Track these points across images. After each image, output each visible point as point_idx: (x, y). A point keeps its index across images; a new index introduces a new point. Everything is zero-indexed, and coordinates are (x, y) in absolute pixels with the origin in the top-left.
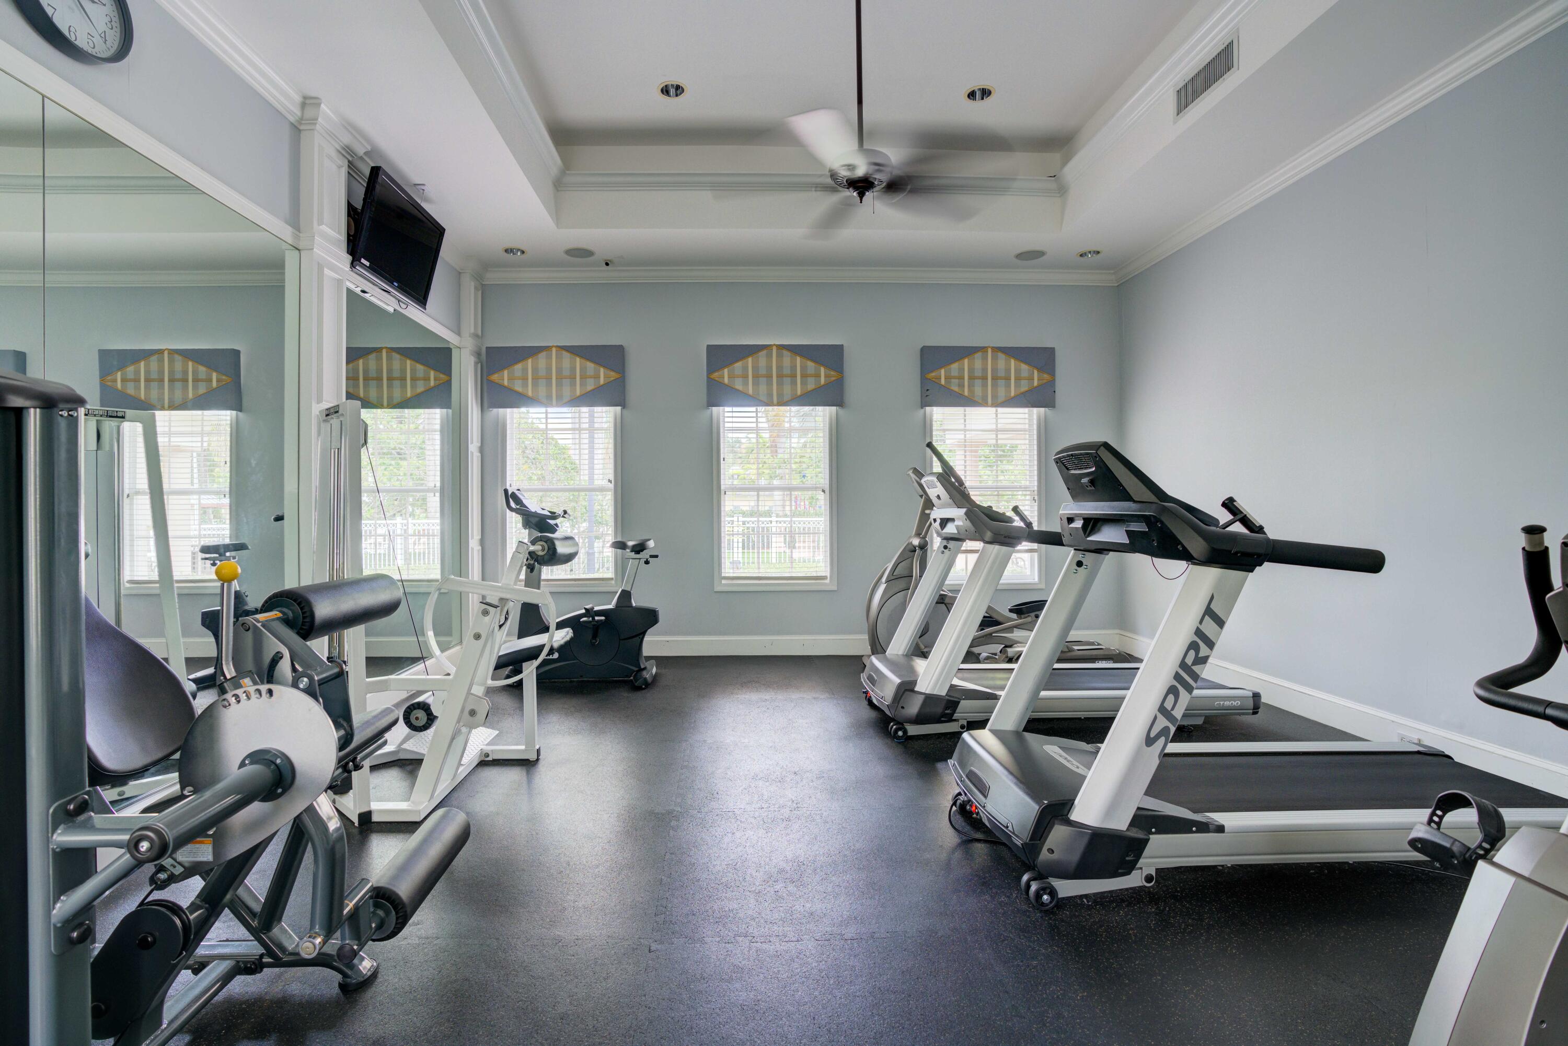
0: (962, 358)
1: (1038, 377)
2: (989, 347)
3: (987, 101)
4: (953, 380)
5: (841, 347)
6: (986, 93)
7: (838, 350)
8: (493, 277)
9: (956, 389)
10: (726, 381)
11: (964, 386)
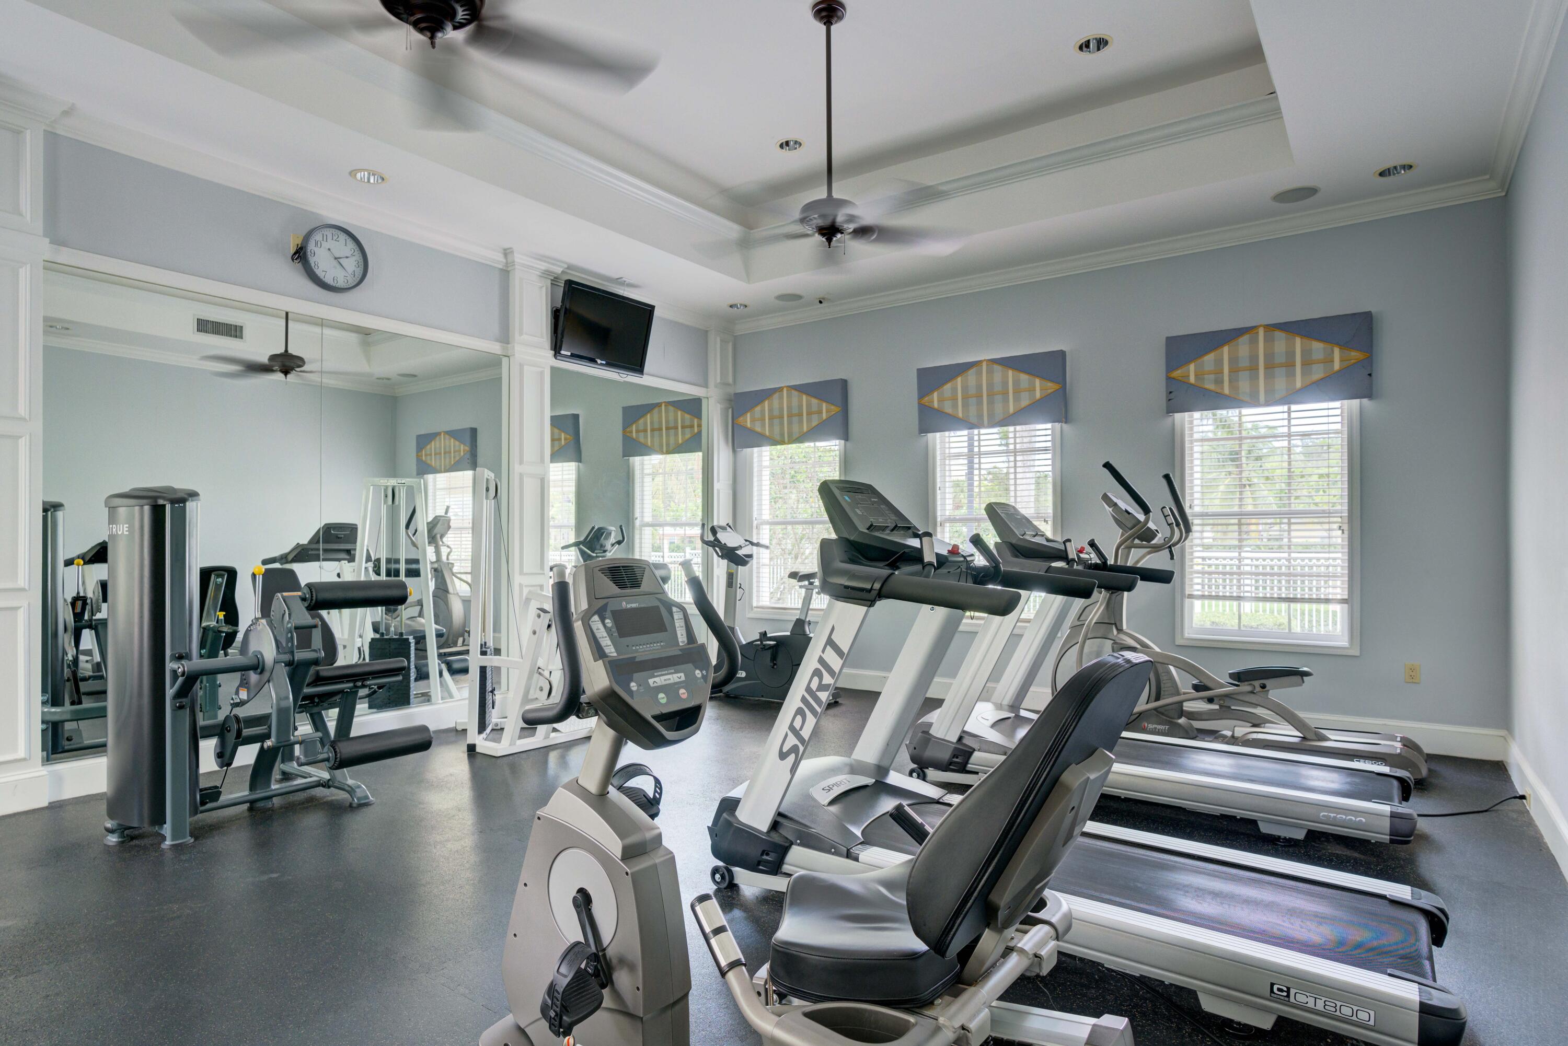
0: (1220, 345)
1: (1341, 357)
2: (1260, 326)
3: (1105, 51)
4: (1206, 376)
5: (1062, 354)
6: (1102, 43)
7: (1060, 356)
8: (741, 328)
9: (1211, 386)
10: (936, 405)
11: (1222, 382)
